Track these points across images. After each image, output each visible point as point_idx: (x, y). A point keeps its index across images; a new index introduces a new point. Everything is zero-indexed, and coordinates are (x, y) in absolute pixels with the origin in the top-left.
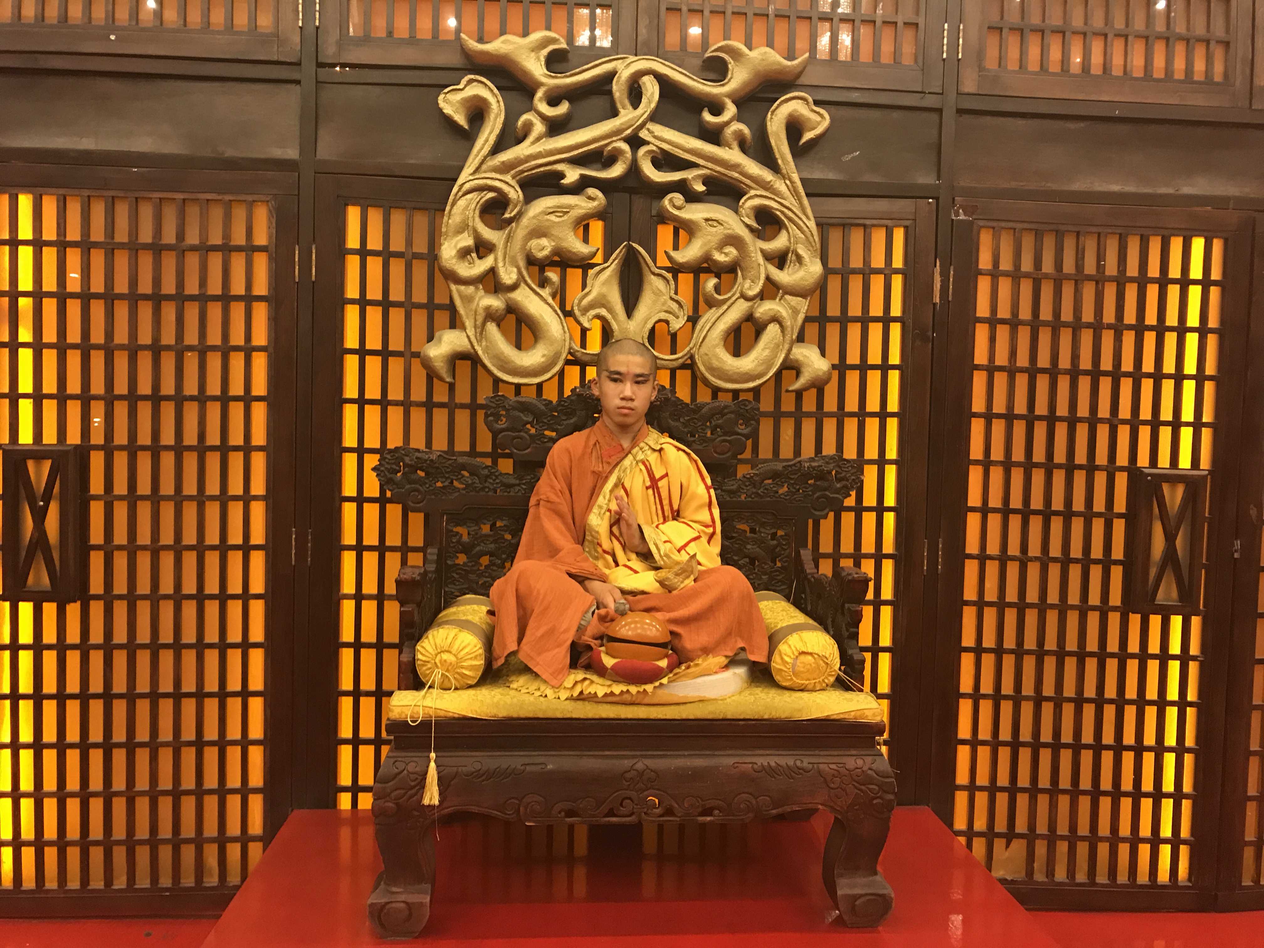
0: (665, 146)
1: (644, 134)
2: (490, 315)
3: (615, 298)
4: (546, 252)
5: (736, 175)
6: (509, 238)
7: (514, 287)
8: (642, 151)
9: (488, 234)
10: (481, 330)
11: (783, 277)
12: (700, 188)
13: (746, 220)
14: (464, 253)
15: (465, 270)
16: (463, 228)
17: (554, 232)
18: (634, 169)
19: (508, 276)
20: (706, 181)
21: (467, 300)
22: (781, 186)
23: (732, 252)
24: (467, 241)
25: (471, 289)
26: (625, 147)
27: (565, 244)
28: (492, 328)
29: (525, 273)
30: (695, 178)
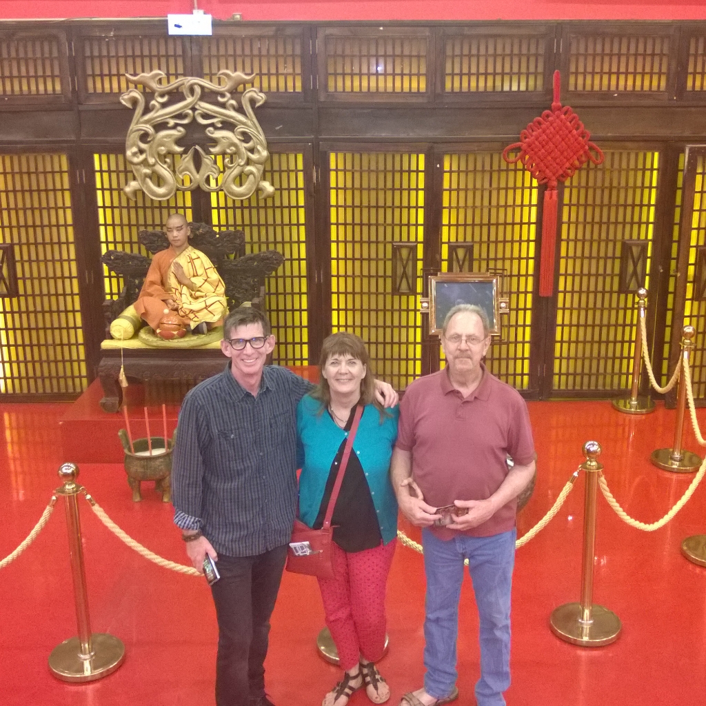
0: (205, 111)
1: (197, 107)
2: (146, 176)
3: (192, 167)
4: (164, 152)
5: (232, 120)
6: (151, 147)
7: (154, 165)
8: (197, 112)
9: (143, 146)
10: (144, 181)
11: (254, 157)
12: (220, 125)
13: (238, 137)
14: (134, 154)
15: (136, 160)
16: (134, 144)
17: (167, 145)
18: (194, 119)
19: (151, 161)
20: (222, 122)
21: (138, 170)
22: (249, 123)
23: (233, 148)
24: (135, 149)
25: (139, 167)
26: (190, 112)
27: (171, 149)
28: (148, 180)
29: (158, 160)
30: (217, 122)
